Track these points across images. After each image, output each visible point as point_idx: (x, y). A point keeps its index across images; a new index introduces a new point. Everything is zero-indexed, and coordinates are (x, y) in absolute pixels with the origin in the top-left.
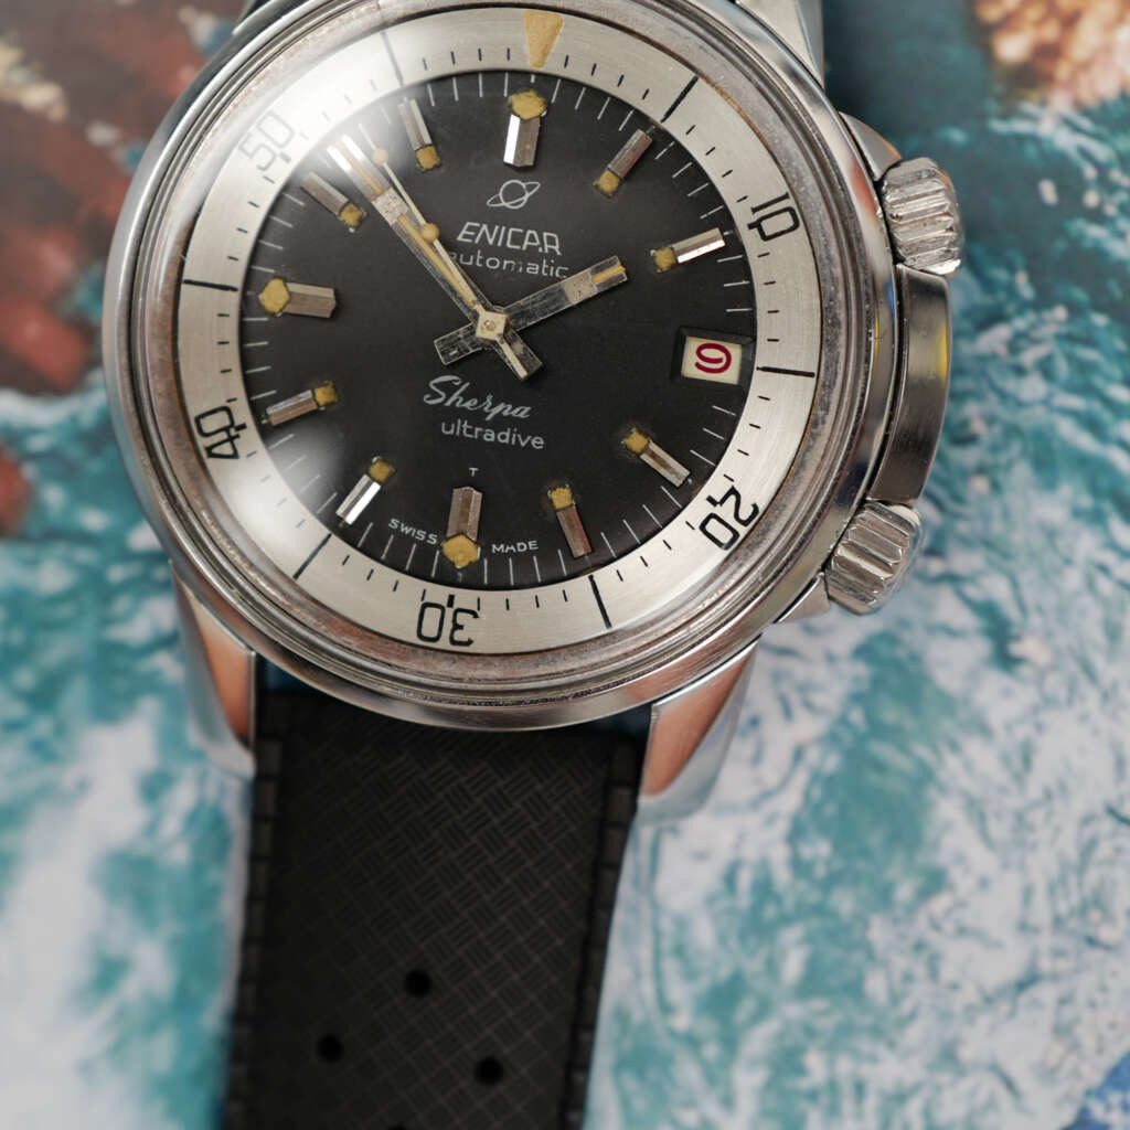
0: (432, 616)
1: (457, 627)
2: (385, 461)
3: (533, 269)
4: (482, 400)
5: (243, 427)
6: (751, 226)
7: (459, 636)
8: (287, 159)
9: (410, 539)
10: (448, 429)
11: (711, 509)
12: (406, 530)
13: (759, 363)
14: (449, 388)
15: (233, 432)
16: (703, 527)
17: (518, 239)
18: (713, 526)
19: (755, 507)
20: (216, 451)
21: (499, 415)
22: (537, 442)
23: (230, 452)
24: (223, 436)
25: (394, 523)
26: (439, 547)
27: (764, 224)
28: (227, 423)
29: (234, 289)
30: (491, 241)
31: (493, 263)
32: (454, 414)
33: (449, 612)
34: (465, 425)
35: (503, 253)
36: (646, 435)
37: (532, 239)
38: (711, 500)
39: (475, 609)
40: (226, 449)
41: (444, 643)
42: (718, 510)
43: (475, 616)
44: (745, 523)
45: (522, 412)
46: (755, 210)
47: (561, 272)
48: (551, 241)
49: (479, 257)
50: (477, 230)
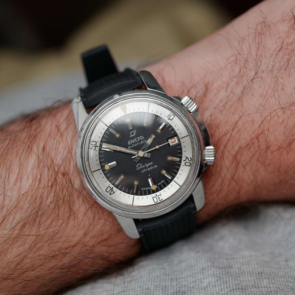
0: (155, 199)
1: (159, 198)
2: (136, 181)
3: (141, 143)
4: (145, 165)
5: (113, 188)
6: (168, 120)
7: (160, 199)
8: (97, 146)
9: (146, 190)
10: (142, 172)
11: (185, 162)
12: (144, 189)
13: (180, 138)
14: (139, 166)
15: (112, 189)
16: (185, 165)
17: (137, 140)
18: (187, 164)
19: (191, 158)
20: (111, 193)
21: (149, 165)
22: (156, 166)
23: (113, 192)
24: (111, 191)
25: (142, 189)
26: (150, 189)
27: (170, 118)
28: (110, 188)
29: (100, 169)
30: (133, 142)
31: (135, 145)
32: (142, 169)
33: (157, 197)
34: (145, 170)
35: (136, 143)
36: (171, 157)
37: (139, 138)
38: (184, 160)
39: (160, 194)
40: (112, 192)
41: (159, 201)
42: (186, 161)
43: (161, 195)
44: (191, 161)
45: (152, 163)
46: (168, 117)
47: (146, 141)
48: (142, 137)
49: (133, 145)
50: (130, 142)
